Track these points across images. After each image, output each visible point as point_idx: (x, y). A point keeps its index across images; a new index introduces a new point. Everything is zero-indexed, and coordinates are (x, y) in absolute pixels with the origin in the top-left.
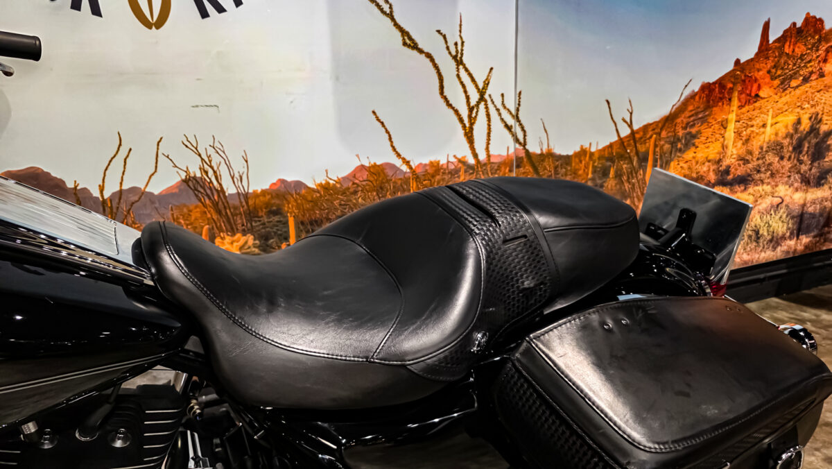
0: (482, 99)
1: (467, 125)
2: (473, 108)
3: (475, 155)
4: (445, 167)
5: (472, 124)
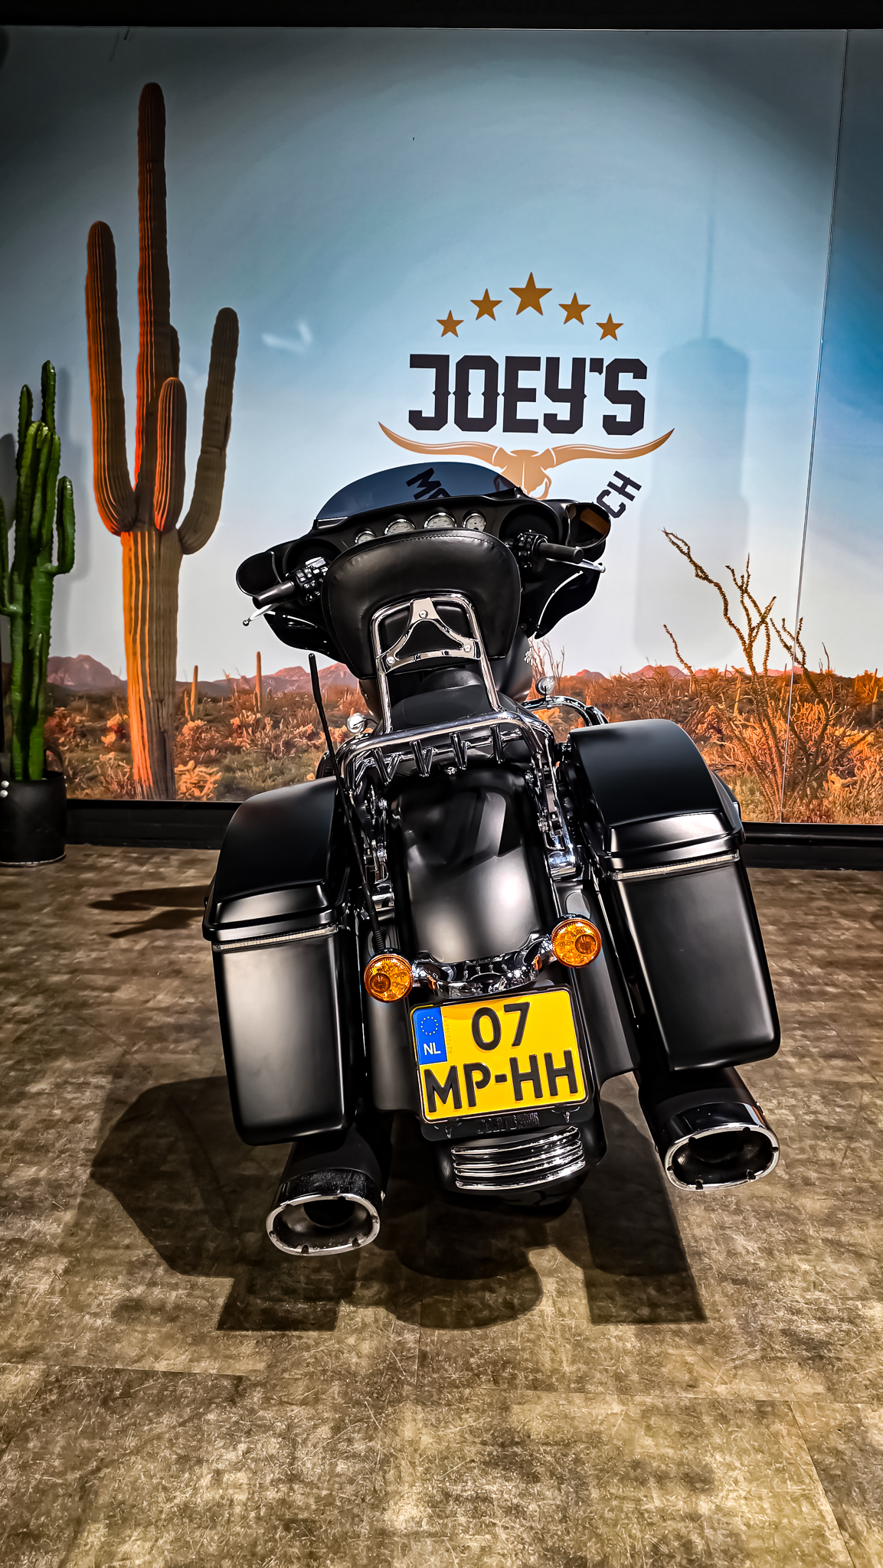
0: (763, 621)
1: (747, 642)
2: (754, 628)
3: (753, 668)
4: (723, 674)
5: (751, 642)
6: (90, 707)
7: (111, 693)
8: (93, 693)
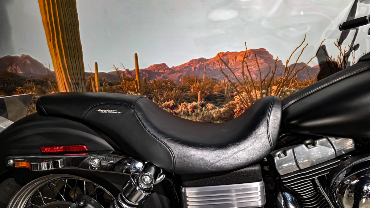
6: (36, 87)
7: (47, 79)
8: (36, 78)
